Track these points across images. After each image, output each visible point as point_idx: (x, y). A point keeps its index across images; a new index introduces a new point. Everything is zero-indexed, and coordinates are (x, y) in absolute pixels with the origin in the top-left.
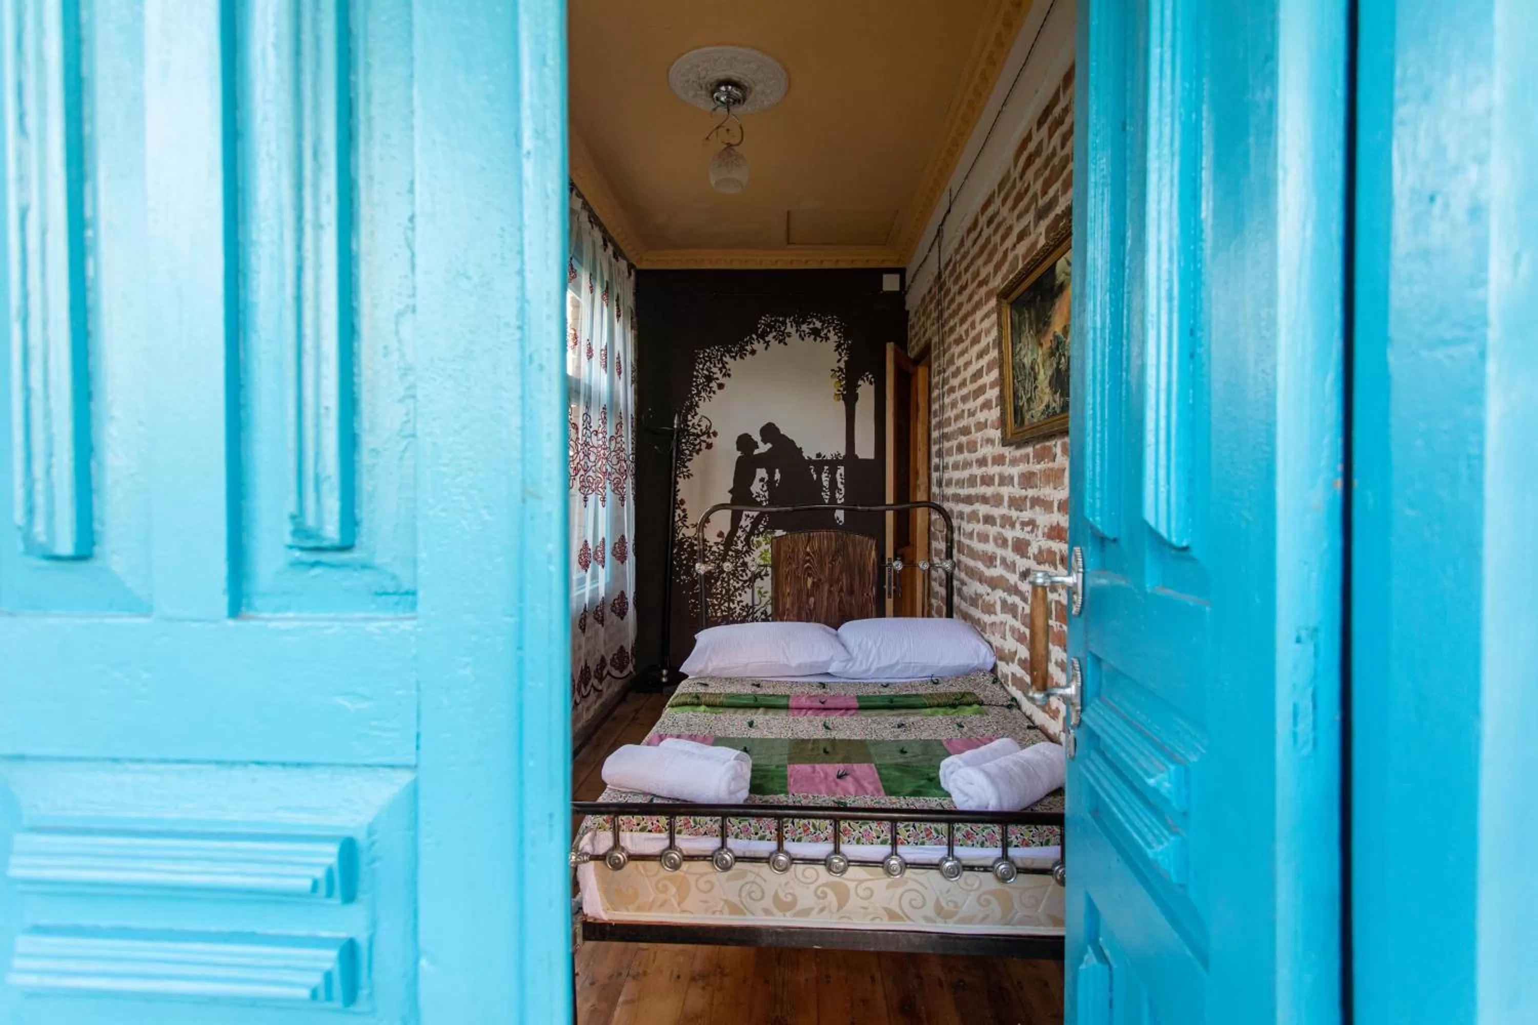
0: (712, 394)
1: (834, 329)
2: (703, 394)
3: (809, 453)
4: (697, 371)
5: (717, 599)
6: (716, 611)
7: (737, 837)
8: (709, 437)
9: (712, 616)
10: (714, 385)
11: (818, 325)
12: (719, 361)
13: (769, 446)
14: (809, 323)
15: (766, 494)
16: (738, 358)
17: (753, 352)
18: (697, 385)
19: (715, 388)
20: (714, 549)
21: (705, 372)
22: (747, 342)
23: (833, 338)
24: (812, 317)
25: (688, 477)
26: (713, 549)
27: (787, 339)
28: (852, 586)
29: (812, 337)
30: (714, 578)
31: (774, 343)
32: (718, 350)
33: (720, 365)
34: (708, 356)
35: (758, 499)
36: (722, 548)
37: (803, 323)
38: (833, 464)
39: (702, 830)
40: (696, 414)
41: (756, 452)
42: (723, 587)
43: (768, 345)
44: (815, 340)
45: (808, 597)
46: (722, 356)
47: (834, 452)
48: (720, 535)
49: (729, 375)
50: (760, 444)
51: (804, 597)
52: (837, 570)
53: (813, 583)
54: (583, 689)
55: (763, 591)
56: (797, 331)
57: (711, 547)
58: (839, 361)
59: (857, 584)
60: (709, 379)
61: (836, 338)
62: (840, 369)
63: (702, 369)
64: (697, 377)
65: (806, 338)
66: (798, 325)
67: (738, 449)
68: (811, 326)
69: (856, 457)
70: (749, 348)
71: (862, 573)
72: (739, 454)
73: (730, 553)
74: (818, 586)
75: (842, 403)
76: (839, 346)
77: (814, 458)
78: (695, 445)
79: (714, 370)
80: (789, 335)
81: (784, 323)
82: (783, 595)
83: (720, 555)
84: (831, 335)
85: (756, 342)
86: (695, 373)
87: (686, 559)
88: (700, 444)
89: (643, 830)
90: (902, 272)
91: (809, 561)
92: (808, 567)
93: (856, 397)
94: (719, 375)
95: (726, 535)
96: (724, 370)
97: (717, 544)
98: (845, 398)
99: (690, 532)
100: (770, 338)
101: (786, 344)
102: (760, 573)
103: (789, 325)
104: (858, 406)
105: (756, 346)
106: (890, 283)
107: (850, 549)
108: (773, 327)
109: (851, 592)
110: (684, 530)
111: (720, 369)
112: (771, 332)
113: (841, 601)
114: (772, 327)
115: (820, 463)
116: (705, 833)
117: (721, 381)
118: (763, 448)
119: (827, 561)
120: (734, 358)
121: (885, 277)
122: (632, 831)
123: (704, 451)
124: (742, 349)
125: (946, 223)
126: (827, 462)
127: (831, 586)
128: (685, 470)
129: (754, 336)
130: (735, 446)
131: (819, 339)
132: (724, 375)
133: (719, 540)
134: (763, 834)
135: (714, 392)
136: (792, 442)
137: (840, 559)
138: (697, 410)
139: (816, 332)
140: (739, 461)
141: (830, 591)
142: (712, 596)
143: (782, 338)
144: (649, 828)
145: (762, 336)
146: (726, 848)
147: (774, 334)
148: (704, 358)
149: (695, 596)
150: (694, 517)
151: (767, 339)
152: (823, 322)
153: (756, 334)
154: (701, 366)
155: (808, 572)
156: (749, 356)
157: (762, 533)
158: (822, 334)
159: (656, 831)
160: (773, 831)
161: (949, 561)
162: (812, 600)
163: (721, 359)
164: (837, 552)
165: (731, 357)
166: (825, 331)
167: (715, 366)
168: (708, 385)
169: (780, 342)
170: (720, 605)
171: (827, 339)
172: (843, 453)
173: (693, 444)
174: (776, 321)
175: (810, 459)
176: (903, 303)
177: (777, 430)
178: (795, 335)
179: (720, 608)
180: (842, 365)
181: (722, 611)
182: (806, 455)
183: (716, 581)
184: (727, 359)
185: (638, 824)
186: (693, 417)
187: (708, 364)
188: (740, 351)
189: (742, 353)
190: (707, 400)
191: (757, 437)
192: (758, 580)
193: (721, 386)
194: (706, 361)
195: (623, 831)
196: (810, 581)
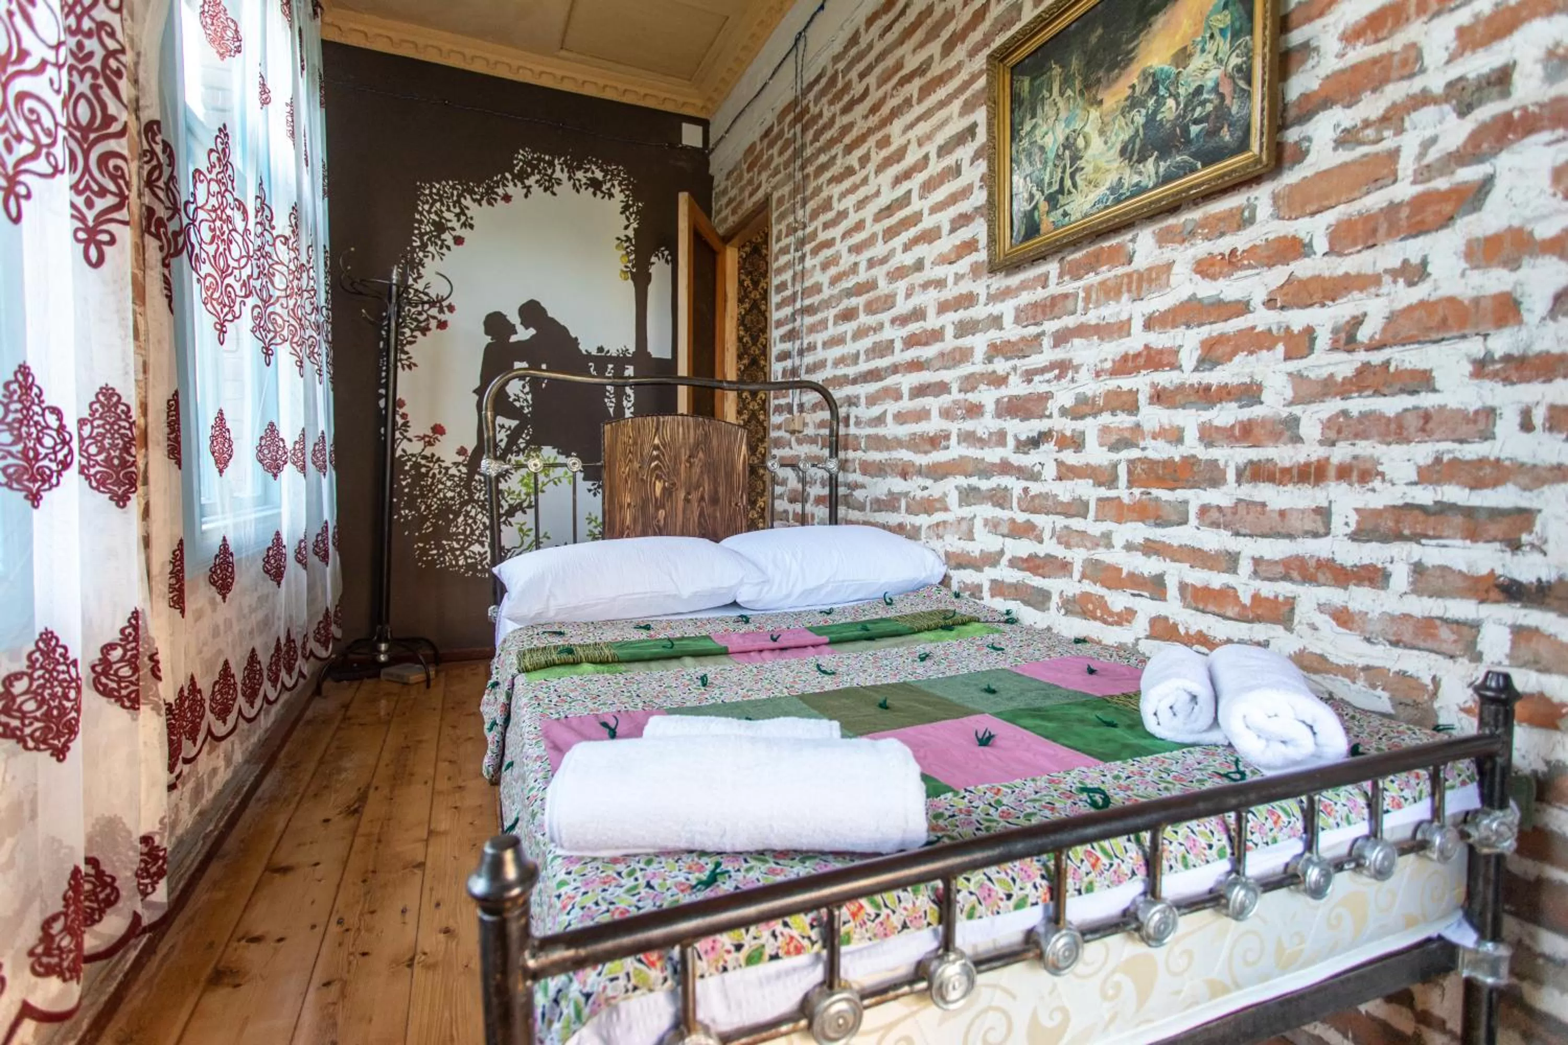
0: (444, 250)
1: (620, 184)
2: (430, 248)
3: (587, 345)
4: (421, 214)
5: (458, 541)
6: (456, 558)
7: (970, 916)
8: (441, 311)
9: (451, 565)
10: (447, 237)
11: (599, 175)
12: (455, 203)
13: (532, 331)
14: (586, 171)
15: (529, 397)
16: (484, 202)
17: (507, 198)
18: (421, 235)
19: (450, 242)
20: (453, 471)
21: (433, 216)
22: (497, 182)
23: (619, 197)
24: (590, 162)
25: (410, 367)
26: (451, 472)
27: (556, 188)
28: (716, 492)
29: (591, 190)
30: (454, 512)
31: (536, 190)
32: (453, 188)
33: (457, 210)
34: (438, 194)
35: (517, 404)
36: (464, 470)
37: (579, 168)
38: (620, 361)
39: (896, 920)
40: (420, 276)
41: (513, 339)
42: (466, 524)
43: (529, 191)
44: (595, 194)
45: (657, 509)
46: (459, 196)
47: (621, 347)
48: (462, 451)
49: (471, 227)
50: (520, 328)
51: (651, 509)
52: (697, 470)
53: (664, 489)
54: (283, 674)
55: (525, 528)
56: (570, 178)
57: (447, 469)
58: (626, 227)
59: (721, 490)
60: (440, 227)
61: (622, 197)
62: (628, 239)
63: (429, 212)
64: (421, 222)
65: (582, 190)
66: (572, 170)
67: (487, 333)
68: (589, 175)
69: (649, 354)
70: (500, 191)
71: (729, 475)
72: (488, 339)
73: (477, 477)
74: (670, 494)
75: (630, 282)
76: (626, 208)
77: (594, 352)
78: (420, 322)
79: (447, 215)
80: (559, 182)
81: (551, 164)
82: (621, 507)
83: (461, 479)
84: (616, 191)
85: (511, 184)
86: (417, 216)
87: (408, 485)
88: (427, 319)
89: (751, 960)
90: (705, 124)
91: (657, 458)
92: (657, 467)
93: (648, 278)
94: (454, 224)
95: (470, 452)
96: (463, 218)
97: (456, 464)
98: (634, 277)
99: (415, 447)
100: (531, 181)
101: (554, 194)
102: (520, 504)
103: (558, 168)
104: (652, 289)
105: (511, 189)
106: (691, 136)
107: (715, 442)
108: (537, 167)
109: (715, 501)
110: (405, 444)
111: (458, 216)
112: (533, 173)
113: (701, 514)
114: (534, 167)
115: (602, 360)
116: (905, 926)
117: (459, 232)
118: (524, 334)
119: (684, 458)
120: (479, 202)
121: (685, 126)
122: (725, 969)
123: (434, 330)
124: (490, 191)
125: (809, 30)
126: (611, 359)
127: (689, 493)
128: (404, 357)
129: (508, 175)
130: (482, 328)
131: (599, 194)
132: (464, 225)
133: (460, 459)
134: (1022, 893)
135: (448, 248)
136: (564, 330)
137: (701, 455)
138: (422, 270)
139: (595, 185)
140: (488, 349)
141: (687, 500)
142: (450, 537)
143: (549, 185)
144: (769, 951)
145: (521, 177)
146: (955, 950)
147: (538, 177)
148: (431, 193)
149: (425, 538)
150: (419, 426)
151: (527, 182)
152: (606, 172)
153: (512, 173)
154: (427, 207)
155: (658, 473)
156: (500, 203)
157: (523, 450)
158: (604, 188)
159: (788, 953)
160: (1038, 881)
161: (834, 460)
162: (662, 513)
163: (458, 201)
164: (697, 445)
165: (474, 200)
166: (608, 185)
167: (449, 210)
168: (438, 237)
169: (546, 190)
170: (463, 549)
171: (611, 196)
172: (632, 349)
173: (416, 320)
174: (540, 160)
175: (589, 353)
176: (707, 164)
177: (544, 311)
178: (567, 185)
179: (462, 553)
180: (631, 233)
181: (466, 558)
182: (583, 348)
183: (457, 515)
184: (467, 202)
185: (739, 947)
186: (415, 280)
187: (438, 205)
188: (487, 193)
189: (489, 197)
190: (437, 257)
191: (514, 318)
192: (519, 514)
193: (459, 241)
194: (435, 201)
195: (702, 976)
196: (659, 486)
